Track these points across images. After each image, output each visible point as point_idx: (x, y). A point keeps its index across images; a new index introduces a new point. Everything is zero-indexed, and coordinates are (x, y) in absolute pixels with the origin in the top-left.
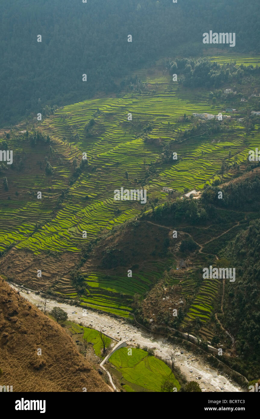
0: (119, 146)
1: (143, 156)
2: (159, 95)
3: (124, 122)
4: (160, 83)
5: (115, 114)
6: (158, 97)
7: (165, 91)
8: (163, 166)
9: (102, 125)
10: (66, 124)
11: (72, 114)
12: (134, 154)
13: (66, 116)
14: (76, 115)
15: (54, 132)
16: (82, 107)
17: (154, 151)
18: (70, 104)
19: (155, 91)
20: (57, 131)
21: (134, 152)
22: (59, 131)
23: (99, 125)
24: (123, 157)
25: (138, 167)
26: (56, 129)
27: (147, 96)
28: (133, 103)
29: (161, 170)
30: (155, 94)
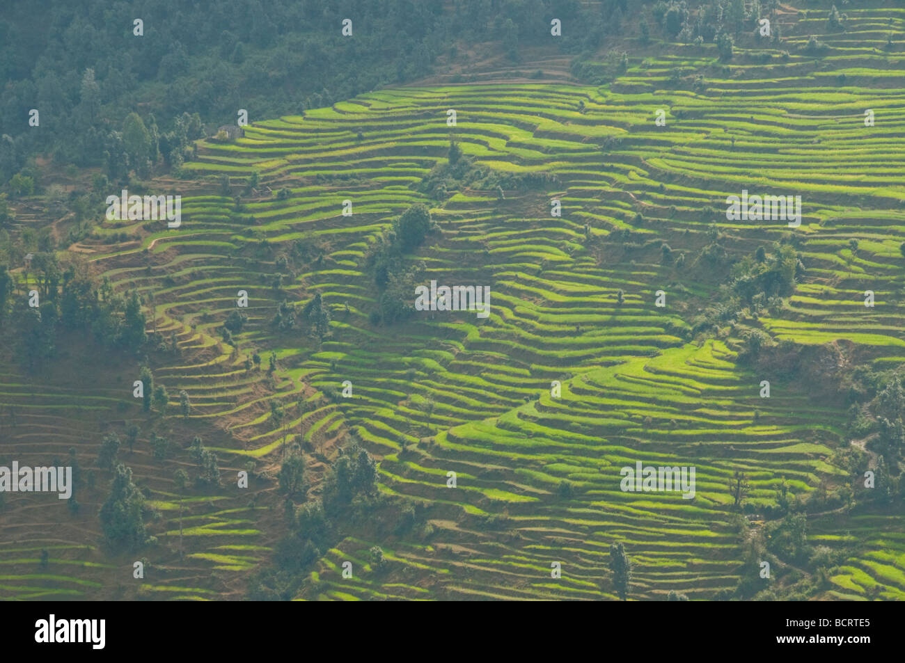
0: (577, 382)
1: (728, 454)
3: (616, 235)
5: (560, 183)
6: (842, 81)
7: (889, 48)
8: (861, 523)
9: (478, 245)
10: (250, 234)
11: (294, 176)
12: (674, 438)
13: (254, 183)
14: (316, 180)
15: (169, 282)
16: (354, 130)
18: (279, 114)
20: (193, 276)
21: (673, 425)
22: (200, 276)
23: (456, 245)
24: (600, 454)
25: (695, 523)
26: (186, 264)
27: (769, 74)
28: (680, 115)
29: (844, 551)
30: (817, 67)
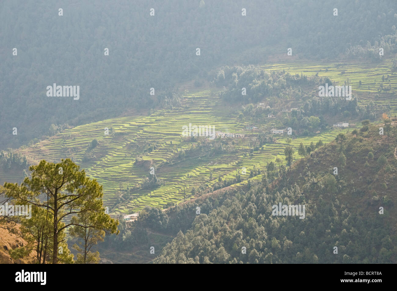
0: (106, 170)
1: (124, 181)
2: (191, 112)
3: (132, 143)
4: (198, 96)
5: (128, 134)
6: (190, 113)
7: (201, 107)
8: (142, 192)
9: (106, 146)
10: (64, 146)
11: (80, 135)
12: (116, 178)
13: (69, 136)
14: (84, 136)
15: (44, 155)
16: (96, 126)
17: (140, 175)
19: (188, 106)
20: (50, 154)
21: (117, 176)
22: (52, 154)
23: (101, 146)
24: (101, 182)
25: (112, 193)
26: (49, 152)
27: (177, 112)
28: (156, 120)
29: (136, 197)
30: (186, 111)
